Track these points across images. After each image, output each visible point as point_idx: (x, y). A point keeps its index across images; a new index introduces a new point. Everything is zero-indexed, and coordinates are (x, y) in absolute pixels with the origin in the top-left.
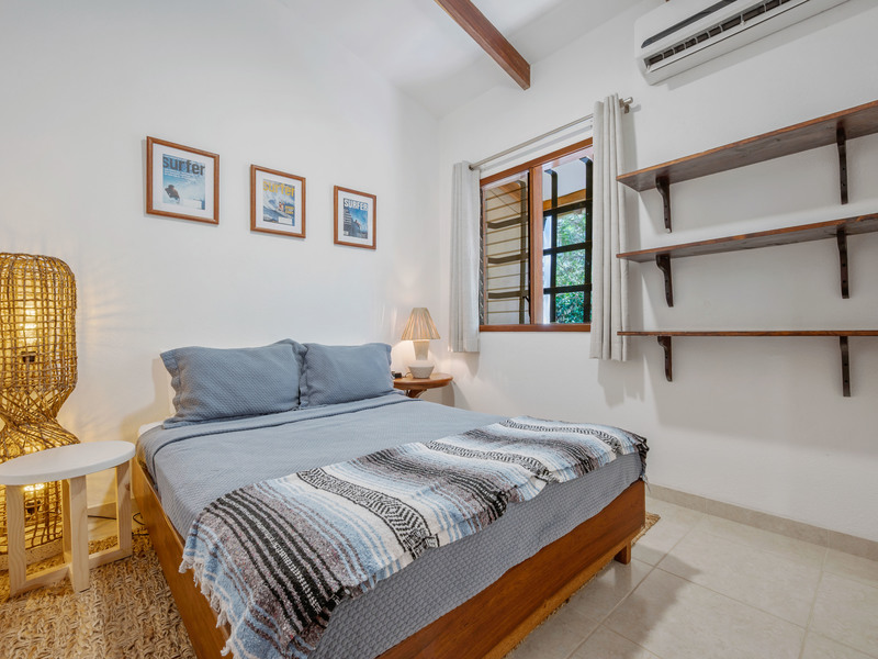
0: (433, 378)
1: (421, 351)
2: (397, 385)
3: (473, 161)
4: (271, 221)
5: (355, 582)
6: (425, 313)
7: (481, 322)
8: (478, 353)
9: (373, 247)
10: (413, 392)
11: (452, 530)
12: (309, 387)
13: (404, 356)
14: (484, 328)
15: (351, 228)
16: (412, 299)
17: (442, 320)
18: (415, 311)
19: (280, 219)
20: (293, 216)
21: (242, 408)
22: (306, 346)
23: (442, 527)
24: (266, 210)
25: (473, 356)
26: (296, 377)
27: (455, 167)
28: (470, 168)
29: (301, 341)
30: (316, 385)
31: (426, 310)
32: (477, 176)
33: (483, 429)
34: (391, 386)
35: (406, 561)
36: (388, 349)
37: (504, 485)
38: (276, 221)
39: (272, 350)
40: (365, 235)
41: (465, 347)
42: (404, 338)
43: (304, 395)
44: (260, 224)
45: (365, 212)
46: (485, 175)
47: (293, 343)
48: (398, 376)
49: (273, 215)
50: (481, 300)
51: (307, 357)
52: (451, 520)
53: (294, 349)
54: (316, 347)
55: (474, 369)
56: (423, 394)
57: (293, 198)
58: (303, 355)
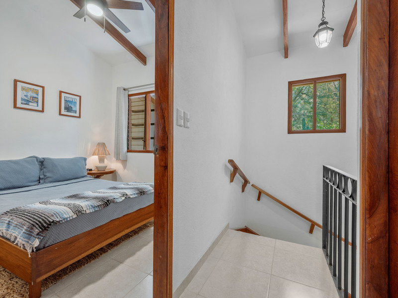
0: (106, 171)
1: (101, 160)
2: (88, 174)
3: (126, 87)
4: (25, 104)
5: (58, 220)
6: (103, 145)
7: (128, 148)
8: (126, 160)
9: (79, 117)
10: (98, 176)
11: (91, 210)
12: (45, 176)
13: (93, 162)
14: (129, 151)
15: (68, 109)
16: (98, 139)
17: (111, 147)
18: (99, 144)
19: (30, 103)
20: (37, 102)
21: (9, 185)
22: (43, 158)
24: (22, 99)
25: (124, 162)
26: (38, 172)
27: (118, 88)
28: (124, 89)
29: (41, 156)
30: (48, 175)
31: (104, 143)
32: (127, 93)
33: (116, 186)
34: (86, 174)
35: (75, 216)
36: (85, 159)
37: (110, 198)
38: (28, 105)
39: (25, 160)
40: (75, 112)
41: (121, 158)
42: (93, 155)
43: (42, 179)
44: (19, 104)
45: (75, 103)
46: (130, 93)
47: (36, 158)
48: (91, 170)
49: (27, 102)
50: (128, 140)
51: (44, 163)
52: (91, 207)
53: (37, 160)
54: (48, 159)
55: (125, 166)
56: (102, 177)
57: (38, 95)
58: (42, 163)
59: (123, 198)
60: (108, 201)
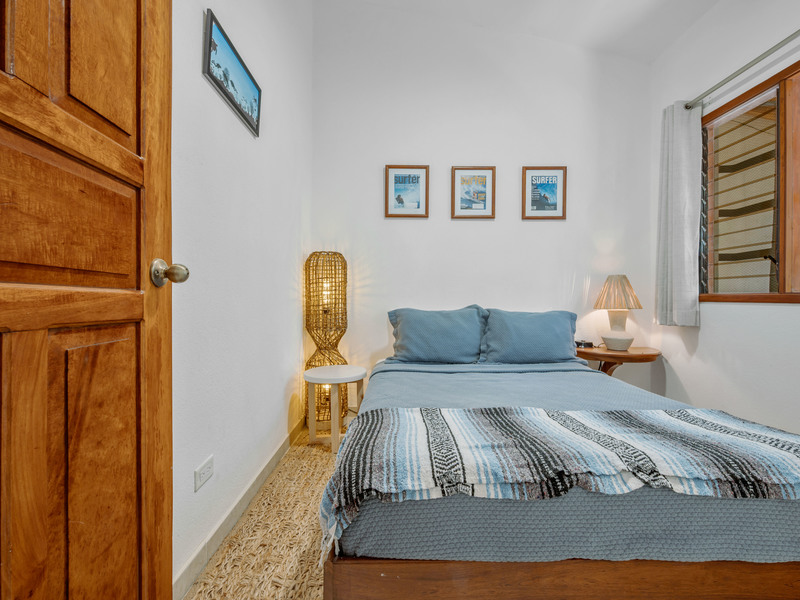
0: (632, 352)
1: (617, 322)
2: (580, 354)
3: (690, 98)
4: (466, 208)
5: (385, 489)
6: (623, 281)
7: (703, 289)
8: (696, 328)
9: (563, 217)
10: (607, 365)
11: (491, 487)
12: (488, 346)
13: (594, 325)
14: (705, 296)
15: (540, 203)
16: (610, 266)
17: (646, 288)
18: (610, 279)
19: (474, 206)
20: (484, 201)
21: (433, 356)
22: (488, 310)
23: (480, 481)
24: (463, 200)
25: (691, 331)
26: (478, 337)
27: (665, 112)
28: (687, 107)
29: (485, 306)
30: (493, 345)
31: (625, 277)
32: (696, 115)
33: (633, 412)
34: (572, 353)
35: (436, 494)
36: (573, 318)
37: (574, 467)
38: (471, 208)
39: (460, 313)
40: (554, 206)
41: (675, 320)
42: (597, 306)
43: (484, 352)
44: (459, 212)
45: (554, 185)
46: (708, 110)
47: (478, 308)
48: (590, 345)
49: (468, 203)
50: (703, 263)
51: (489, 320)
52: (491, 477)
53: (478, 313)
54: (496, 312)
55: (692, 346)
56: (618, 369)
57: (485, 186)
58: (485, 318)
59: (635, 484)
60: (561, 474)
